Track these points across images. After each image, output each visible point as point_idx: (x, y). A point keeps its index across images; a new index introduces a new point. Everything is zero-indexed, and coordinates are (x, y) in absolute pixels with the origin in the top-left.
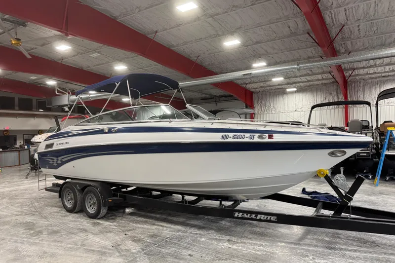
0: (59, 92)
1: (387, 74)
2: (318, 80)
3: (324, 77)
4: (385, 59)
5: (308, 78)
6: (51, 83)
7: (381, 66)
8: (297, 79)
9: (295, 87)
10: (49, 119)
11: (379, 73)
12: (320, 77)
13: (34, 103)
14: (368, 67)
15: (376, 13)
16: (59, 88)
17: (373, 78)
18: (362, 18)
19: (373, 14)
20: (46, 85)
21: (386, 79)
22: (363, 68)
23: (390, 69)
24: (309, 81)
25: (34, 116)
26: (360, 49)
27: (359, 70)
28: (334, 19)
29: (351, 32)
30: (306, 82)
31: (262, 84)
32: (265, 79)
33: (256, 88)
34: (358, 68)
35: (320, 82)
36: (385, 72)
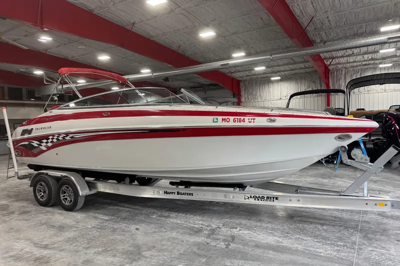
0: (47, 81)
1: (367, 63)
2: (301, 68)
3: (307, 66)
4: (362, 48)
5: (291, 66)
6: (38, 72)
7: (359, 55)
8: (280, 67)
9: (279, 76)
10: (38, 109)
11: (359, 62)
12: (302, 65)
13: (24, 92)
14: (347, 56)
15: (342, 6)
16: (47, 77)
17: (353, 67)
18: (330, 10)
19: (339, 6)
20: (34, 74)
21: (366, 67)
22: (342, 57)
23: (368, 57)
24: (292, 70)
25: (24, 105)
26: (335, 39)
27: (339, 59)
28: (303, 11)
29: (322, 23)
30: (289, 70)
31: (247, 73)
32: (249, 68)
33: (242, 77)
34: (337, 57)
35: (303, 71)
36: (365, 61)
